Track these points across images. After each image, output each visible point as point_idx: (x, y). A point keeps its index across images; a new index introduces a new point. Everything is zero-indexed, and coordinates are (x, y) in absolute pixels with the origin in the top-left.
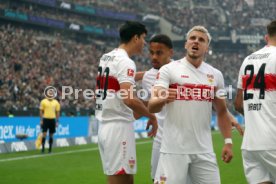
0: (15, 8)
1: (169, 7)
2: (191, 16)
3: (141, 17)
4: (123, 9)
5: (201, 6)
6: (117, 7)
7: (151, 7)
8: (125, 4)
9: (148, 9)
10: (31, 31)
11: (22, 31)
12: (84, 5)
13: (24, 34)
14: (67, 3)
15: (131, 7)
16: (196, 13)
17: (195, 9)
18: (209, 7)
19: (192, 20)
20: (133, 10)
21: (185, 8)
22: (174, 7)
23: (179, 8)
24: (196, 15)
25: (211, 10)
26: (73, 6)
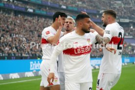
0: (40, 9)
1: (112, 6)
2: (122, 10)
3: (99, 12)
4: (91, 8)
5: (127, 6)
6: (88, 7)
7: (104, 7)
8: (92, 6)
9: (103, 8)
10: (48, 19)
11: (44, 19)
12: (72, 7)
13: (45, 21)
14: (64, 5)
15: (94, 7)
16: (125, 9)
17: (124, 7)
18: (131, 6)
19: (123, 12)
20: (95, 8)
21: (120, 7)
22: (114, 6)
23: (117, 7)
24: (125, 10)
25: (131, 7)
26: (67, 7)
